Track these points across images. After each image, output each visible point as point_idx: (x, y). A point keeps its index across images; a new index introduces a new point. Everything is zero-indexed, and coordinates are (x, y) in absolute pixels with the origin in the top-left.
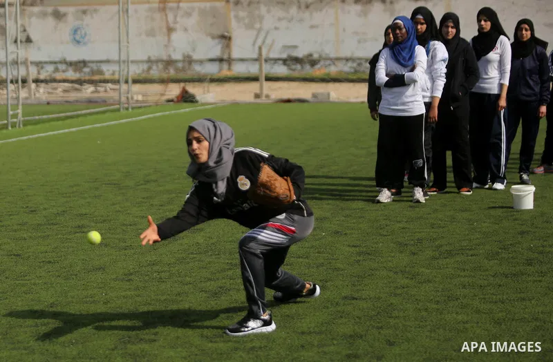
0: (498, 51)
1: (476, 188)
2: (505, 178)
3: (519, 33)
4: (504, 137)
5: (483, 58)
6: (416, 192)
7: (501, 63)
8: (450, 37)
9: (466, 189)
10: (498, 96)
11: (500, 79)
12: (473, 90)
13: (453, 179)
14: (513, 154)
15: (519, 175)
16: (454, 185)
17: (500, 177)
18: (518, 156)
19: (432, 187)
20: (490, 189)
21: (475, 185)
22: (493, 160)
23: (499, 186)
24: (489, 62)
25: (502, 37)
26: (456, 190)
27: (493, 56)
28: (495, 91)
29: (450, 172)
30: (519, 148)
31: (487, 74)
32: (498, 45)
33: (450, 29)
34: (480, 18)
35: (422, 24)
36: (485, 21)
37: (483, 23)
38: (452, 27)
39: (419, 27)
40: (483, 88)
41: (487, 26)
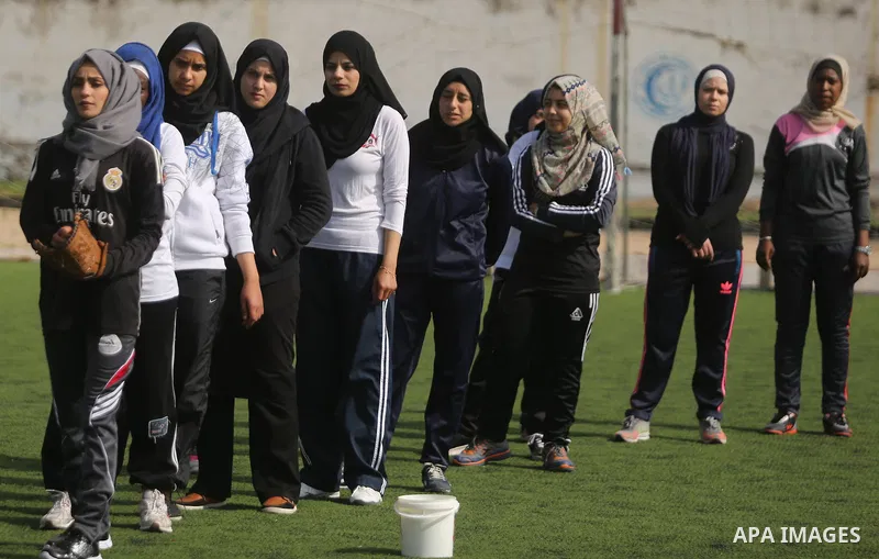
0: (379, 146)
1: (309, 497)
2: (382, 474)
4: (385, 368)
5: (339, 163)
6: (149, 503)
8: (261, 103)
9: (279, 500)
10: (378, 261)
11: (383, 218)
12: (311, 244)
13: (248, 473)
14: (409, 411)
15: (420, 466)
16: (250, 487)
17: (371, 472)
18: (421, 418)
19: (194, 490)
20: (344, 501)
21: (305, 489)
22: (354, 425)
23: (367, 494)
24: (353, 173)
25: (386, 110)
26: (255, 501)
27: (365, 158)
29: (241, 453)
30: (427, 397)
31: (346, 204)
32: (377, 130)
33: (261, 82)
34: (332, 60)
35: (197, 67)
36: (346, 68)
37: (340, 72)
38: (267, 78)
39: (190, 74)
40: (338, 240)
41: (350, 79)
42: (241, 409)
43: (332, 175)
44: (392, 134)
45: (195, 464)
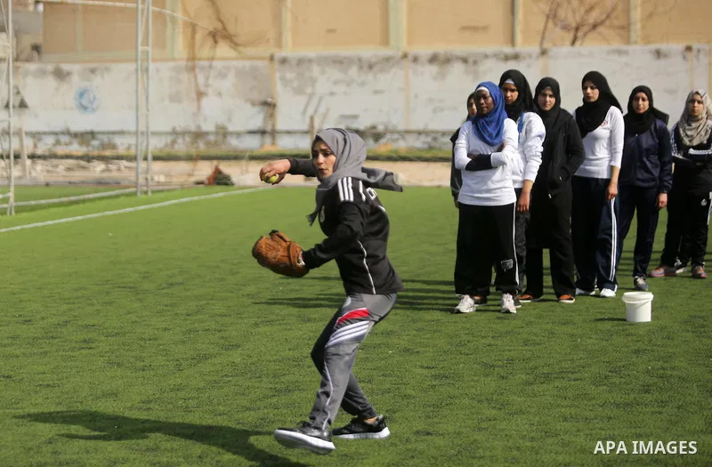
0: (608, 126)
1: (580, 295)
2: (615, 282)
3: (634, 103)
4: (614, 233)
5: (589, 134)
6: (505, 300)
7: (611, 140)
8: (548, 108)
9: (566, 296)
10: (607, 182)
11: (611, 161)
12: (576, 174)
13: (551, 284)
15: (632, 279)
16: (552, 291)
17: (610, 282)
18: (632, 255)
19: (526, 293)
20: (597, 296)
21: (578, 291)
22: (600, 260)
23: (608, 293)
24: (596, 139)
25: (613, 108)
26: (554, 297)
27: (602, 131)
28: (605, 176)
29: (547, 274)
30: (634, 245)
31: (594, 154)
32: (608, 118)
33: (548, 99)
34: (586, 84)
35: (513, 91)
36: (592, 88)
37: (589, 90)
38: (550, 96)
39: (509, 94)
40: (590, 172)
41: (595, 94)
42: (546, 253)
43: (585, 141)
44: (615, 119)
45: (525, 282)
